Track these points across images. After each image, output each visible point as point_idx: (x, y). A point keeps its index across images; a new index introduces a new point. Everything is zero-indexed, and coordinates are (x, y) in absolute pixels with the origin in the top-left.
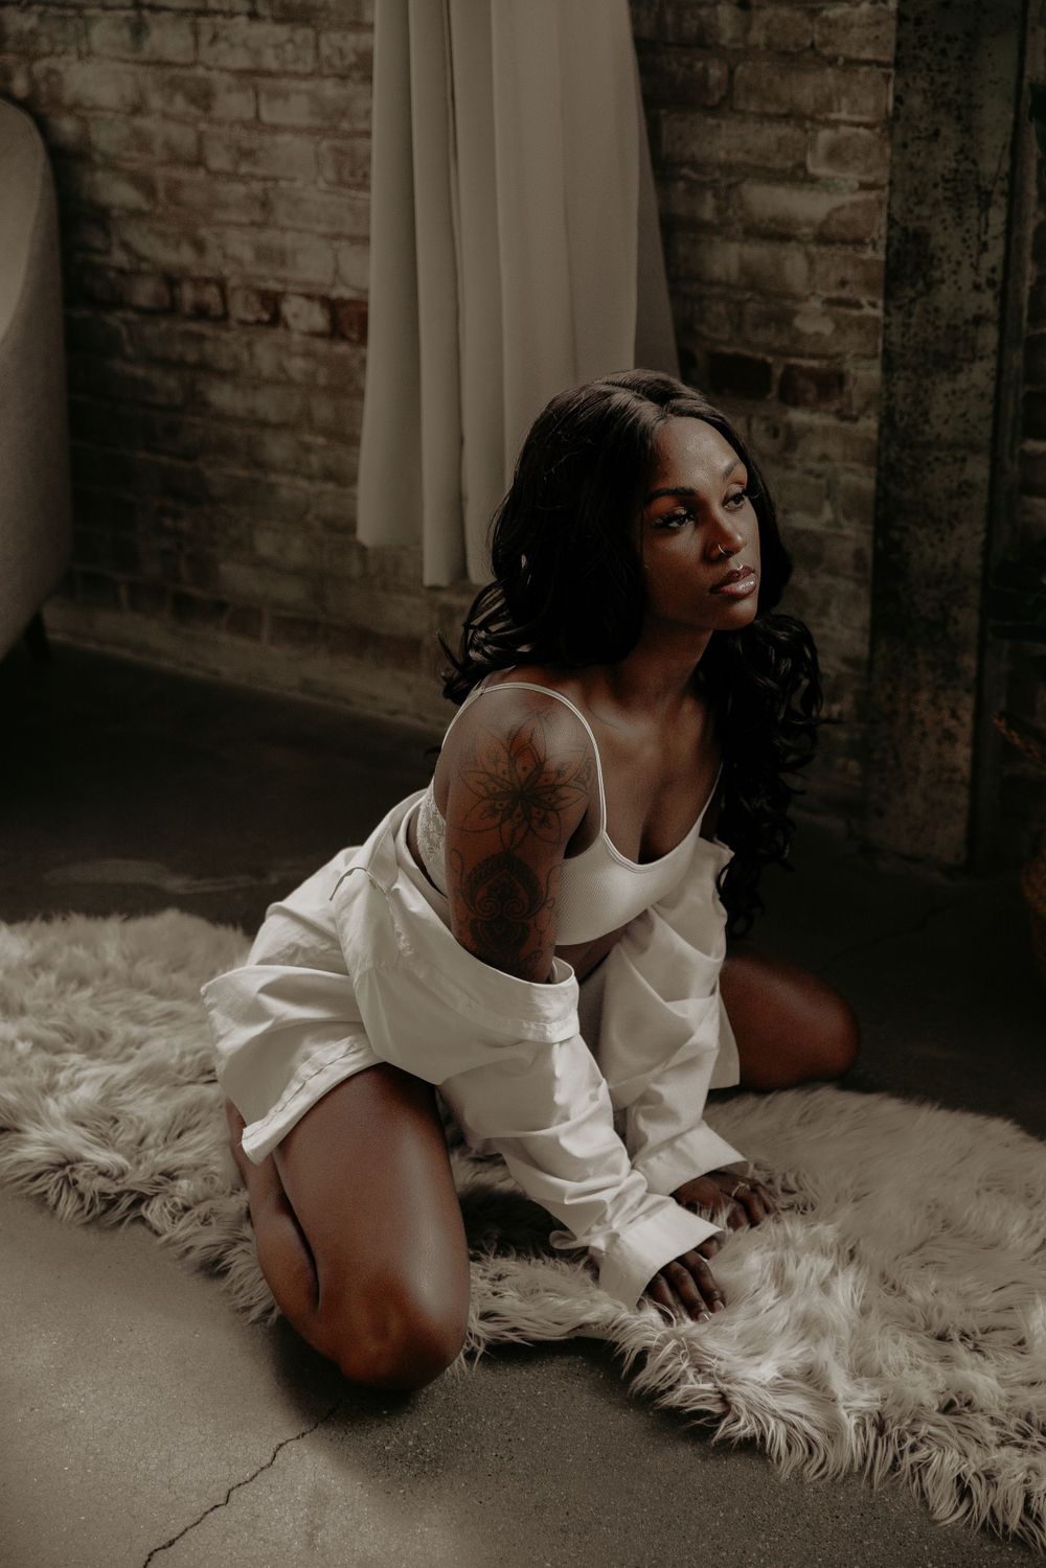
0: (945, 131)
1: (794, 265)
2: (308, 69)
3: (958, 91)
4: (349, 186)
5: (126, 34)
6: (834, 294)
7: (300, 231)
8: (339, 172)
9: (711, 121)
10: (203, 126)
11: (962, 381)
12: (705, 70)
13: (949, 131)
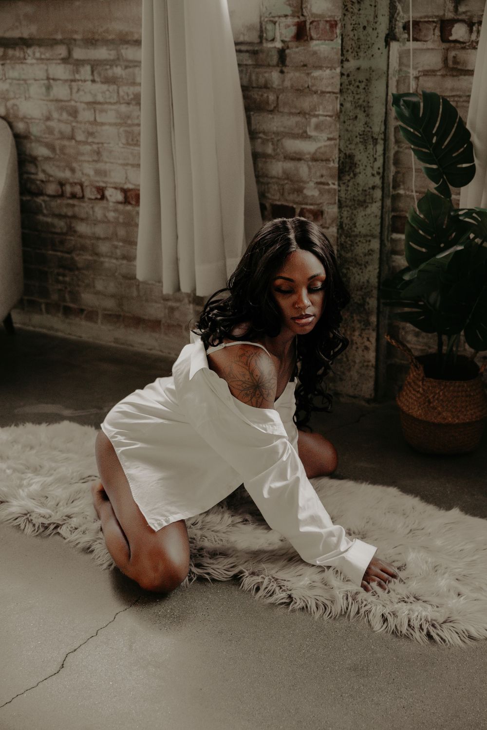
0: (359, 116)
1: (303, 170)
2: (115, 101)
3: (364, 101)
4: (130, 145)
5: (44, 90)
6: (319, 180)
7: (112, 163)
8: (127, 140)
9: (270, 116)
10: (74, 124)
11: (368, 211)
12: (268, 97)
13: (361, 116)
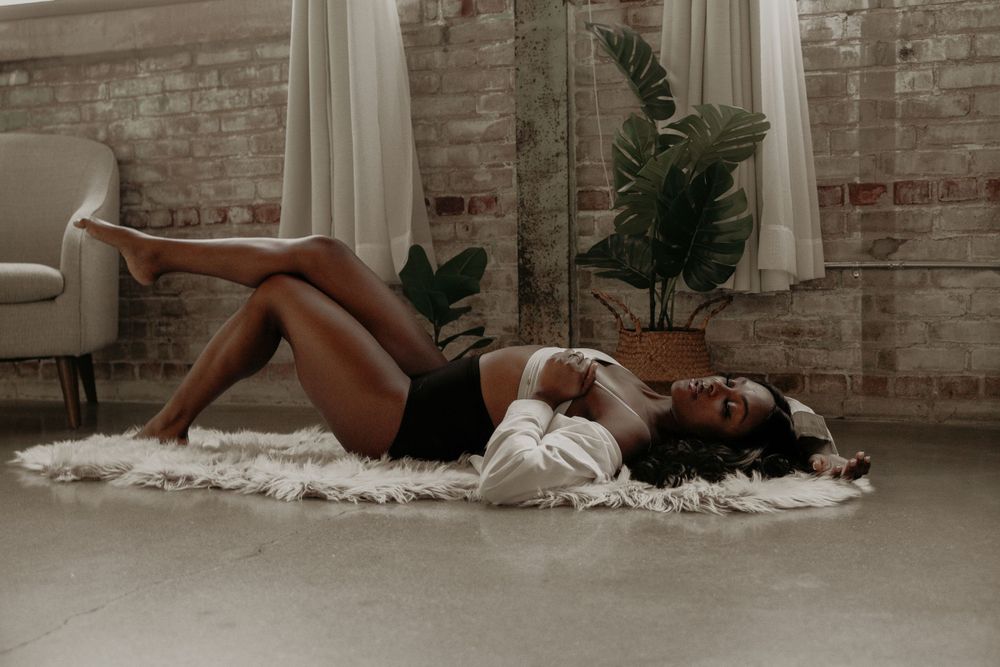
0: (538, 79)
1: (473, 153)
2: (246, 106)
3: (542, 63)
4: (264, 153)
5: (157, 105)
6: (491, 163)
7: (237, 178)
8: (259, 148)
9: (433, 99)
10: (193, 139)
11: (553, 182)
12: (429, 79)
13: (540, 79)
